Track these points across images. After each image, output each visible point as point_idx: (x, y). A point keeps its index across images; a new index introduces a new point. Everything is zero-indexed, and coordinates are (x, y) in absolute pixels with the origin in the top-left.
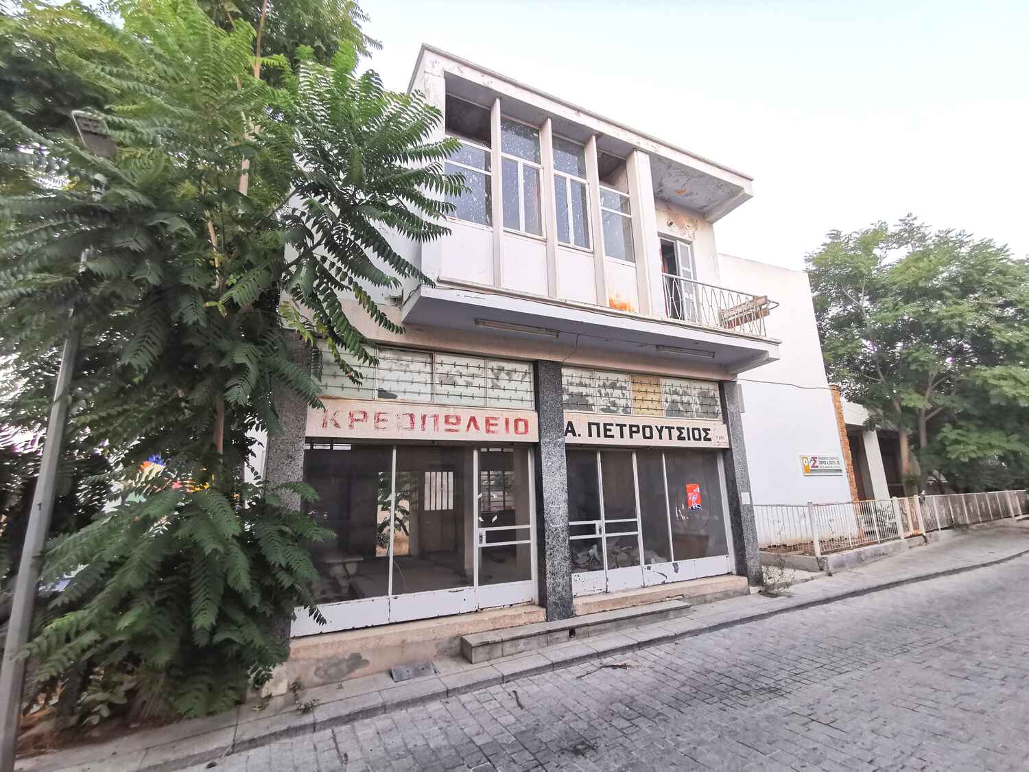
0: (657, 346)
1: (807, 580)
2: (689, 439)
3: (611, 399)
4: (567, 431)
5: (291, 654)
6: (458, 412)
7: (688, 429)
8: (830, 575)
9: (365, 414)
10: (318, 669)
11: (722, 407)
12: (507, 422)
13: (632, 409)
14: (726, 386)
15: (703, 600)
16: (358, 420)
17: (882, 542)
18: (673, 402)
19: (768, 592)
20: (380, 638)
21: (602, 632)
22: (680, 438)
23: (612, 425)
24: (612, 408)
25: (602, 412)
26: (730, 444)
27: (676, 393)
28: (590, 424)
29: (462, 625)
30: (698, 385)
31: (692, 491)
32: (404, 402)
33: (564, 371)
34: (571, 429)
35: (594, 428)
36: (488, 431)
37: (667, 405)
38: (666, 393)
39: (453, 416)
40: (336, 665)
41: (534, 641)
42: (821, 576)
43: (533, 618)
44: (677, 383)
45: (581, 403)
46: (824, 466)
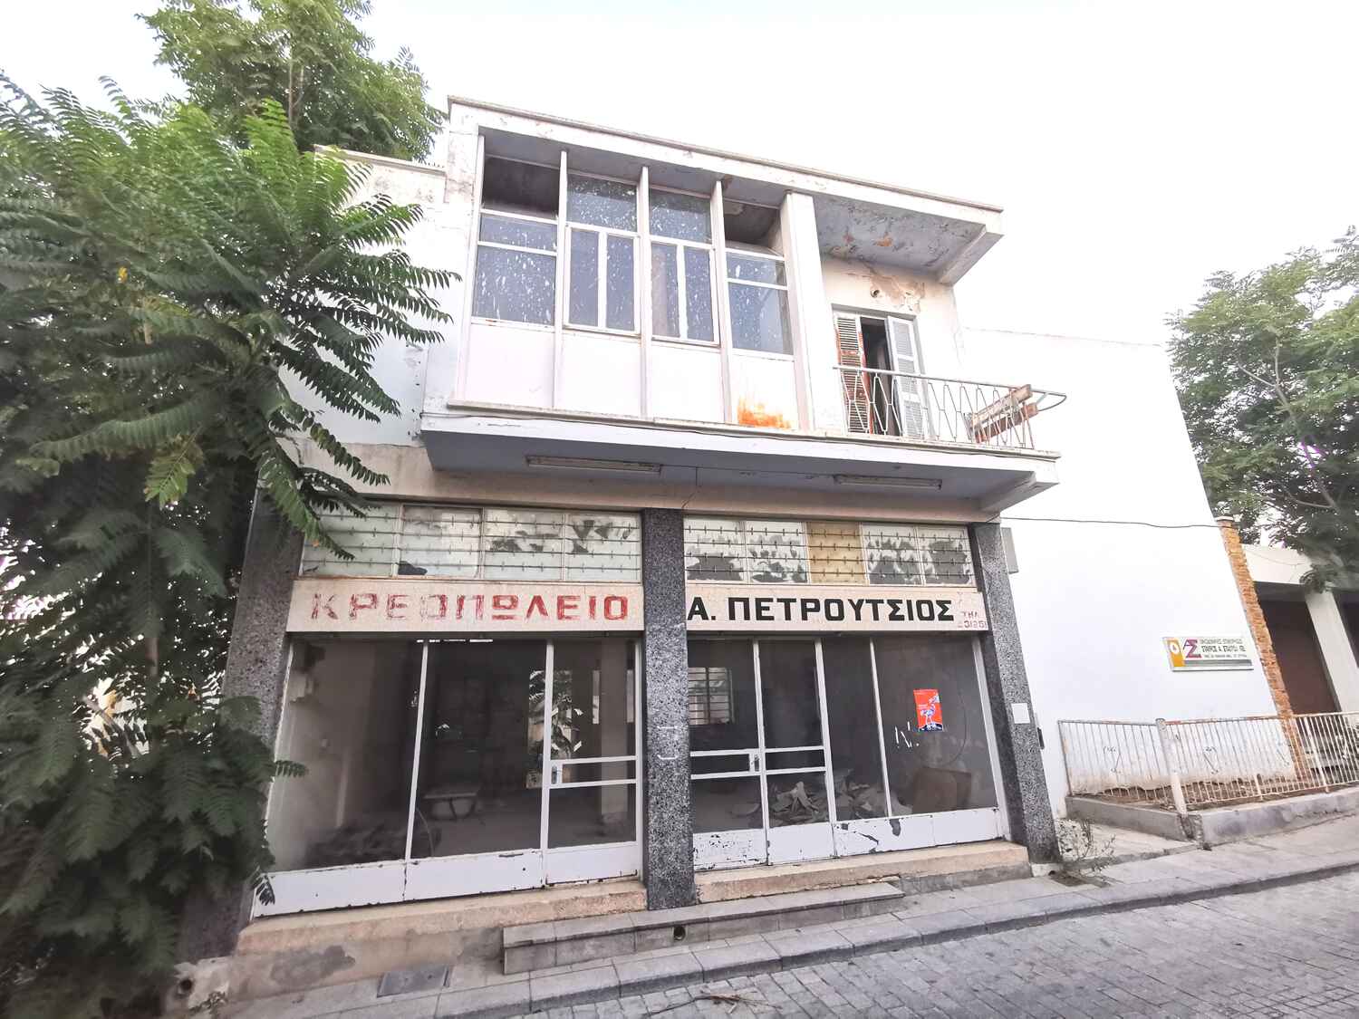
0: (835, 477)
1: (1155, 855)
2: (911, 618)
3: (773, 561)
4: (693, 612)
5: (239, 943)
6: (515, 591)
7: (909, 603)
8: (1207, 848)
9: (374, 597)
10: (276, 969)
11: (974, 566)
12: (593, 603)
13: (810, 576)
14: (978, 531)
15: (938, 884)
16: (364, 607)
17: (1333, 789)
18: (883, 560)
19: (1067, 875)
20: (374, 924)
21: (733, 933)
22: (893, 617)
23: (770, 600)
24: (773, 574)
25: (755, 582)
26: (989, 623)
27: (888, 546)
28: (732, 601)
29: (504, 911)
30: (929, 533)
31: (926, 701)
32: (436, 580)
33: (688, 523)
34: (699, 608)
35: (739, 606)
36: (561, 616)
37: (873, 566)
38: (870, 546)
39: (506, 597)
40: (304, 963)
41: (611, 945)
42: (1187, 849)
43: (623, 903)
44: (889, 531)
45: (719, 568)
46: (1212, 655)
